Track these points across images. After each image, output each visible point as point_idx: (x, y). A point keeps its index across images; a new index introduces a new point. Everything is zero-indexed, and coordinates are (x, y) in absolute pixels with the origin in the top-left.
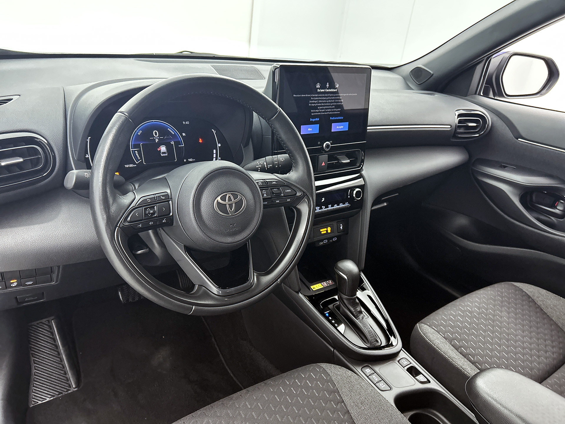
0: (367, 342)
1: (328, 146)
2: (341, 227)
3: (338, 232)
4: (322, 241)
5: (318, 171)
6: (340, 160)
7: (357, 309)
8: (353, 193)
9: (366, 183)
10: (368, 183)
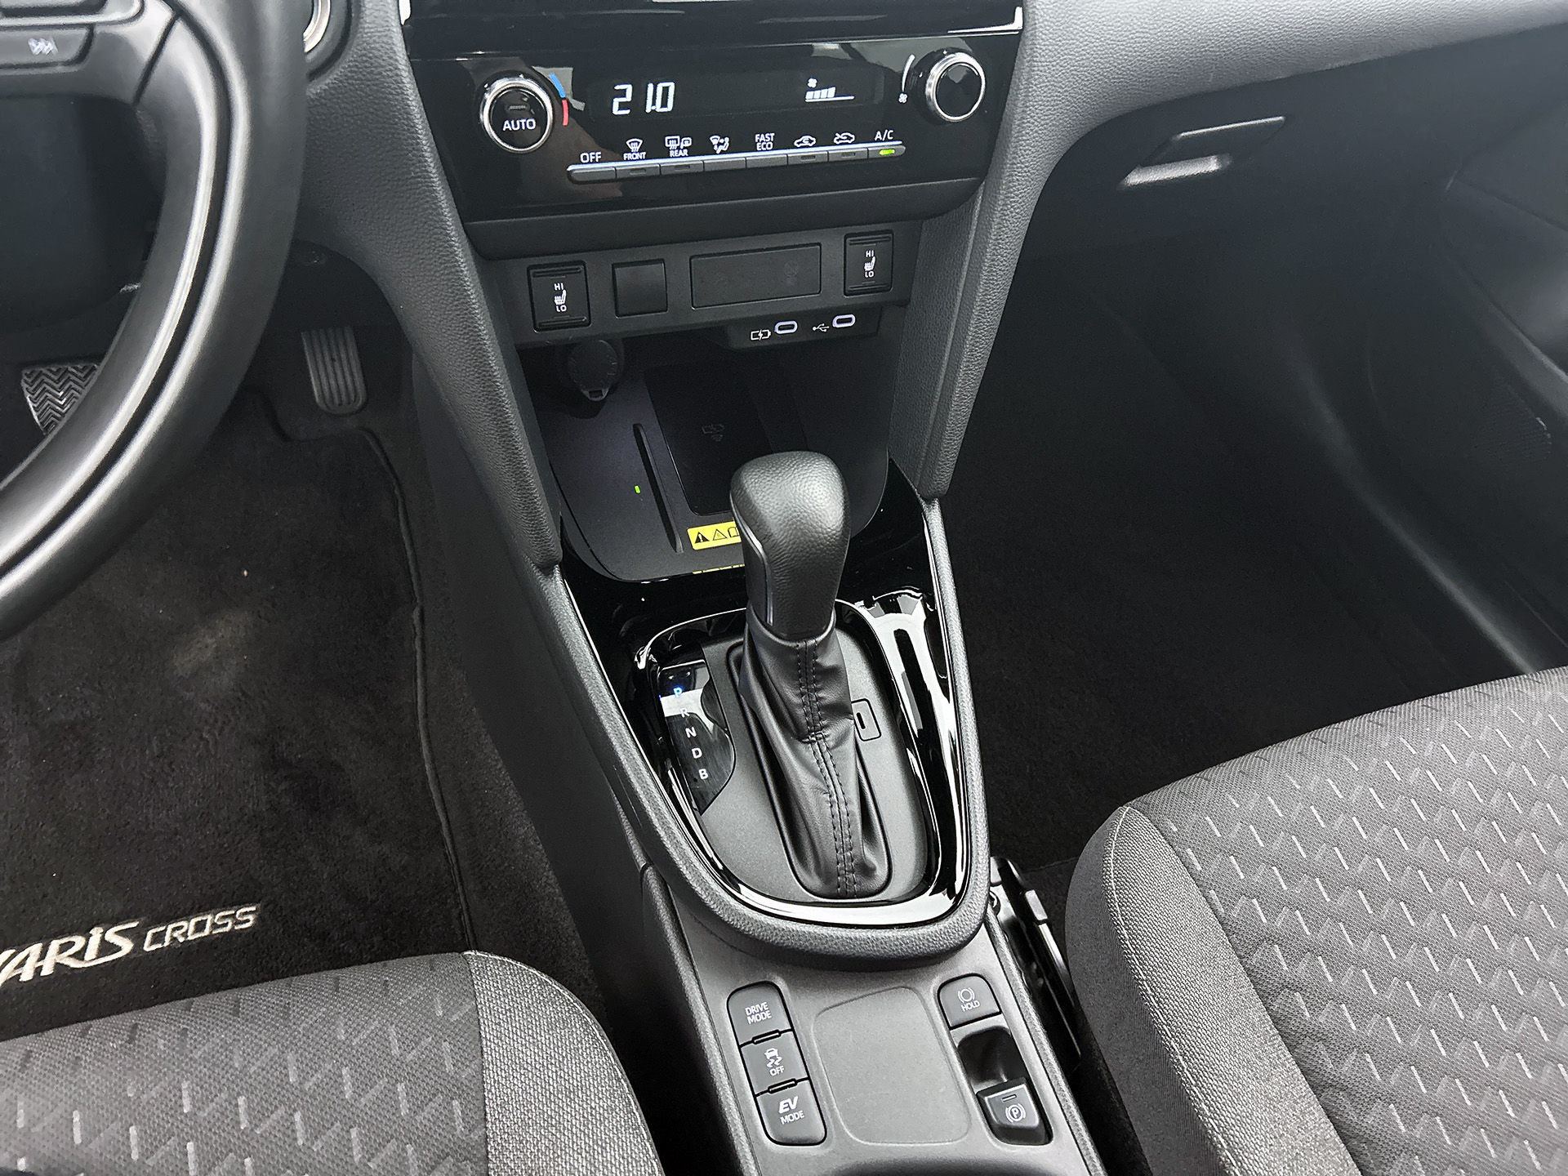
0: (812, 865)
2: (869, 267)
3: (848, 288)
4: (768, 322)
7: (821, 695)
8: (927, 75)
9: (1035, 24)
10: (1046, 23)
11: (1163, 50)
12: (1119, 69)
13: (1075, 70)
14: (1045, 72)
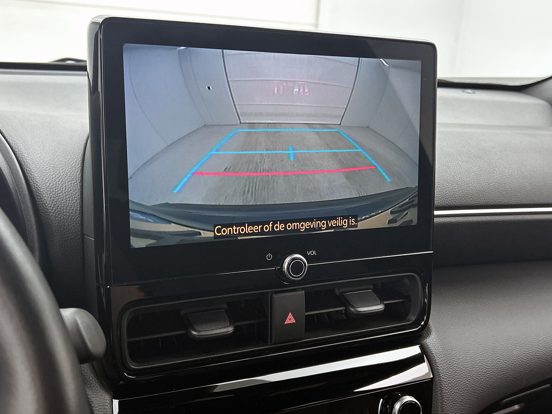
1: (296, 266)
5: (273, 342)
6: (353, 307)
8: (392, 408)
9: (440, 374)
10: (445, 373)
11: (500, 375)
12: (482, 388)
13: (463, 393)
14: (449, 397)
